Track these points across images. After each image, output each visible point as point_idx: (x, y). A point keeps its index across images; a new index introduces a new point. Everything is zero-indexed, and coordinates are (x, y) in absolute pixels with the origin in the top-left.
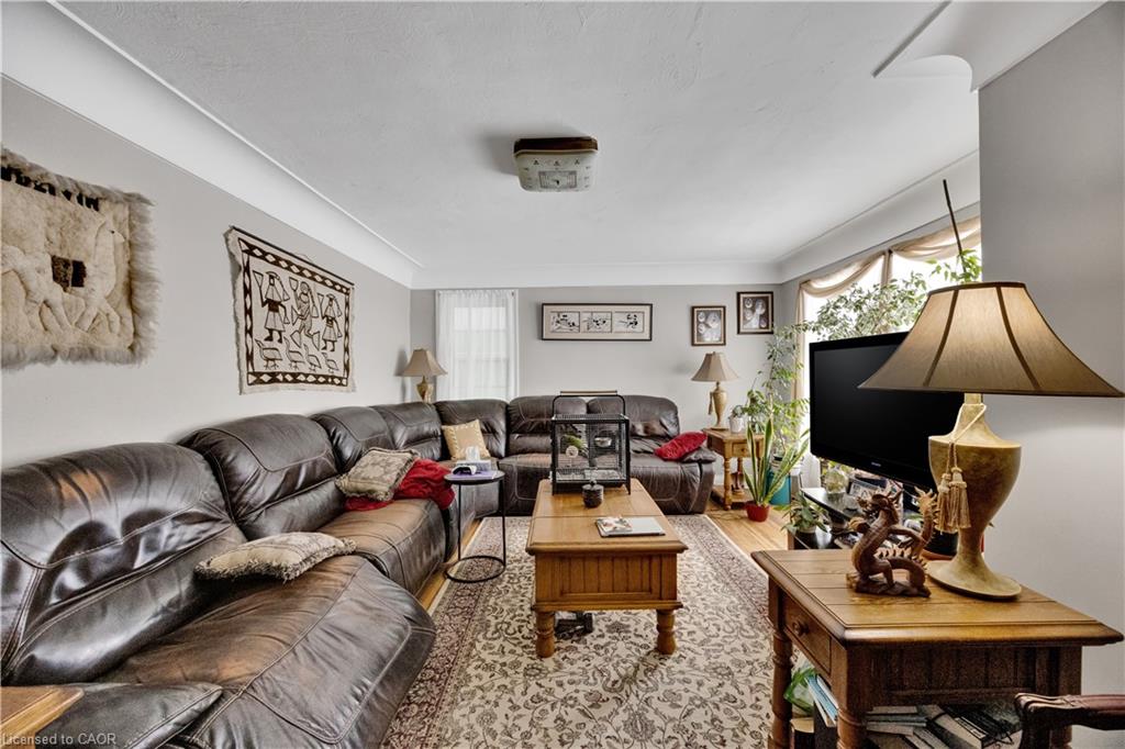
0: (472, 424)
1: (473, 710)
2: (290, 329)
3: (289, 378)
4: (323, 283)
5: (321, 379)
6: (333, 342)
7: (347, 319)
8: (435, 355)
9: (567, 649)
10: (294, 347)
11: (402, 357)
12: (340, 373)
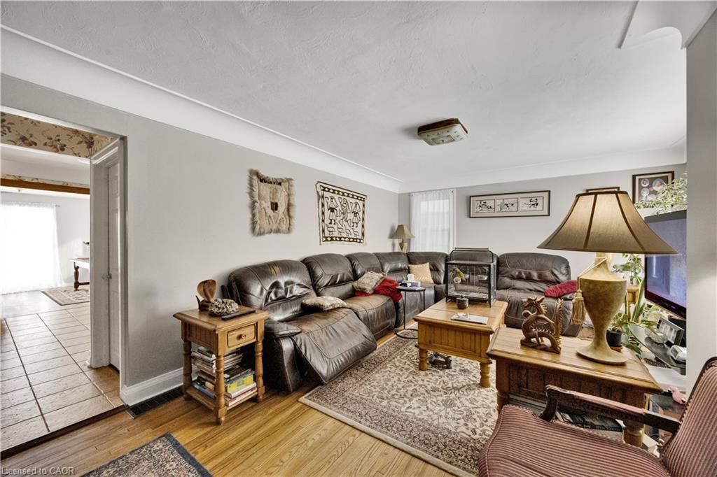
0: (424, 265)
1: (383, 376)
2: (338, 219)
3: (338, 239)
4: (353, 198)
5: (351, 240)
6: (357, 223)
7: (363, 212)
8: (410, 230)
9: (433, 371)
10: (340, 226)
11: (392, 229)
12: (360, 237)
